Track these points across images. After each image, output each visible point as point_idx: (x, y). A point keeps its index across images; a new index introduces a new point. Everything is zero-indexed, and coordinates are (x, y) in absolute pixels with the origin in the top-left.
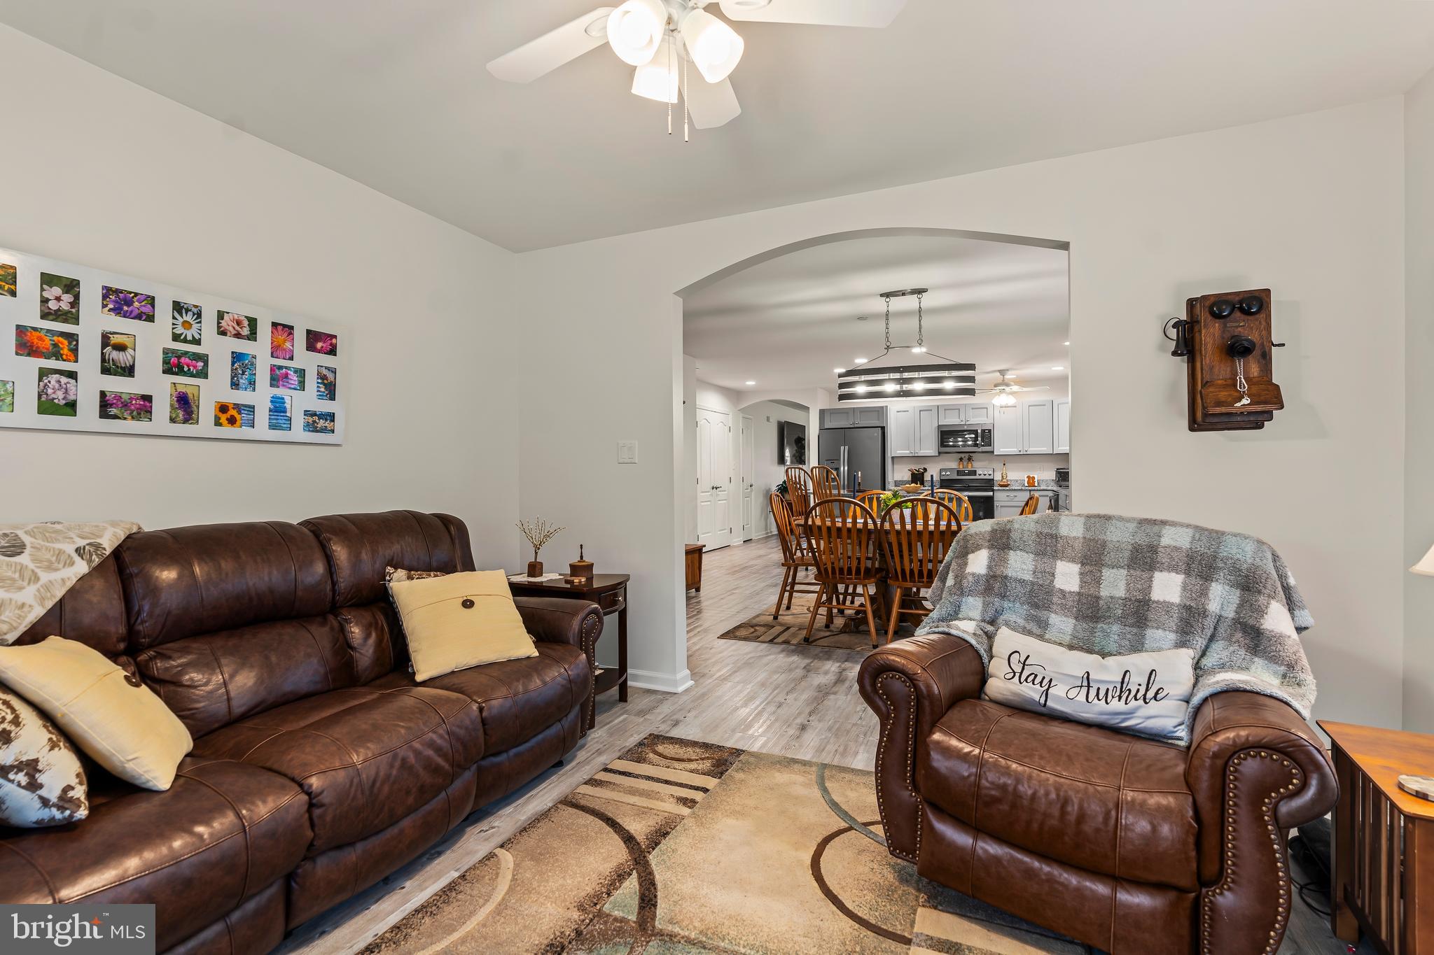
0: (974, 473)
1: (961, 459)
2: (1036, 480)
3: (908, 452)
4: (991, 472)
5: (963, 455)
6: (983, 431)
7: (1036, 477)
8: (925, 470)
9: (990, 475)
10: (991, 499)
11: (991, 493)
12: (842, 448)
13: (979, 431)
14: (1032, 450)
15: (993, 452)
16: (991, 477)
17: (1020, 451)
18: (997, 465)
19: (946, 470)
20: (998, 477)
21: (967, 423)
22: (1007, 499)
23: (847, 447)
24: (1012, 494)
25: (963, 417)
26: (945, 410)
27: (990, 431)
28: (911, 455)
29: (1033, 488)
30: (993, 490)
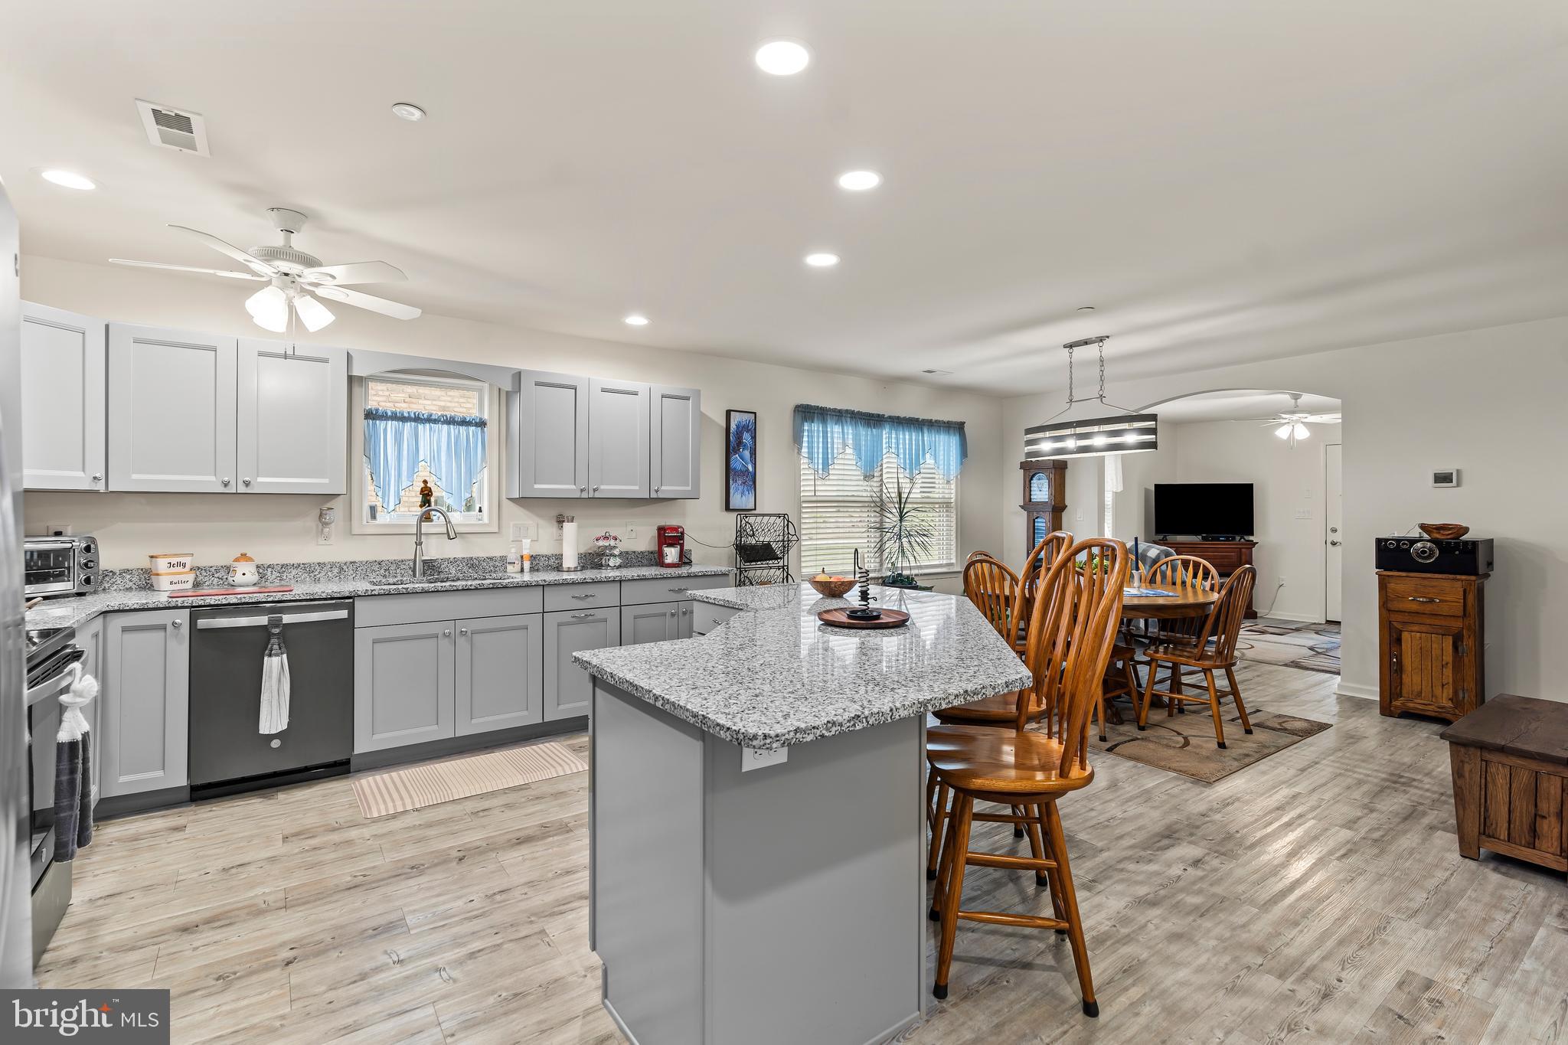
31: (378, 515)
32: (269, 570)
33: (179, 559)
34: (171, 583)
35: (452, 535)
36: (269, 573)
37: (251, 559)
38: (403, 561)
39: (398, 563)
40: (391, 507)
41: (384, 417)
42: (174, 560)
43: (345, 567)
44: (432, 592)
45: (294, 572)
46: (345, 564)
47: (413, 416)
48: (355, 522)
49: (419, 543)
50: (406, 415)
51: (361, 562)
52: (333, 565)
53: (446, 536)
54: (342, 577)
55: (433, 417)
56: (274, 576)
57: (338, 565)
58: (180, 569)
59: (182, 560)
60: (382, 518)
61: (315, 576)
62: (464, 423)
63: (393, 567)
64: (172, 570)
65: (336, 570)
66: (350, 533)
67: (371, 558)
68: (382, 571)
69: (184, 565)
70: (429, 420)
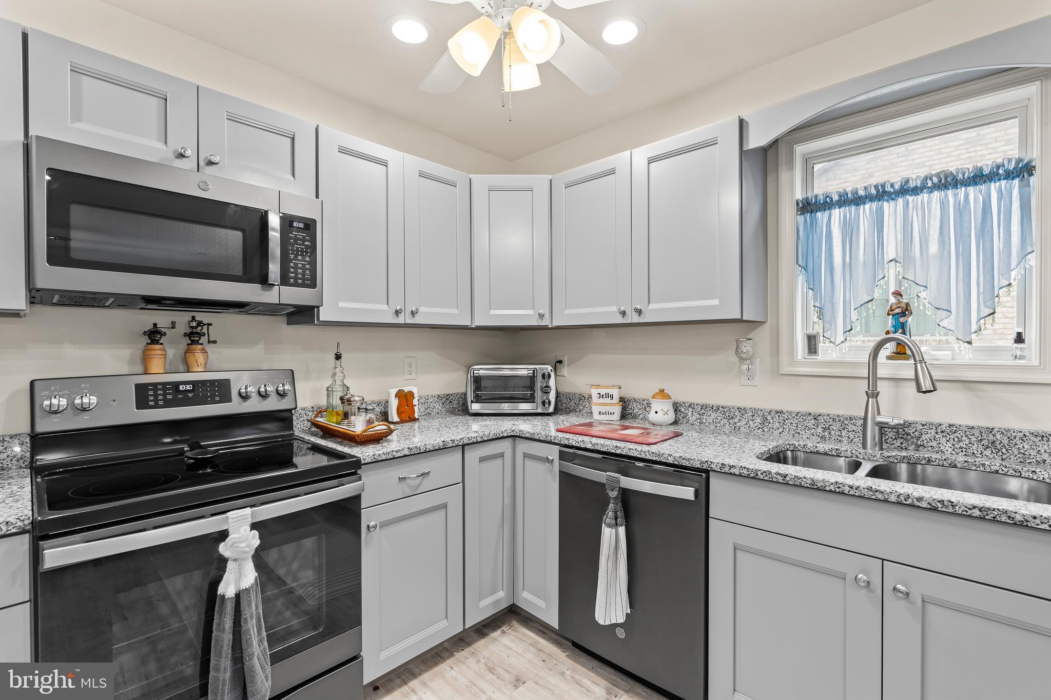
0: (218, 389)
1: (154, 335)
2: (416, 401)
4: (289, 385)
5: (162, 318)
6: (288, 222)
7: (415, 390)
9: (284, 395)
13: (274, 221)
22: (400, 490)
27: (309, 226)
31: (821, 346)
32: (690, 410)
33: (607, 391)
34: (600, 413)
35: (926, 385)
36: (690, 414)
37: (669, 398)
38: (851, 419)
39: (844, 422)
40: (840, 338)
41: (827, 205)
42: (603, 392)
43: (769, 417)
44: (830, 491)
45: (713, 415)
46: (770, 413)
47: (873, 191)
48: (784, 358)
49: (873, 394)
50: (861, 193)
51: (790, 413)
52: (755, 412)
53: (914, 384)
54: (766, 429)
55: (912, 185)
56: (694, 418)
57: (761, 414)
58: (608, 400)
59: (610, 391)
60: (827, 352)
61: (735, 423)
62: (978, 178)
63: (836, 426)
64: (602, 400)
65: (759, 420)
66: (776, 373)
67: (804, 409)
68: (820, 430)
69: (612, 397)
70: (905, 190)
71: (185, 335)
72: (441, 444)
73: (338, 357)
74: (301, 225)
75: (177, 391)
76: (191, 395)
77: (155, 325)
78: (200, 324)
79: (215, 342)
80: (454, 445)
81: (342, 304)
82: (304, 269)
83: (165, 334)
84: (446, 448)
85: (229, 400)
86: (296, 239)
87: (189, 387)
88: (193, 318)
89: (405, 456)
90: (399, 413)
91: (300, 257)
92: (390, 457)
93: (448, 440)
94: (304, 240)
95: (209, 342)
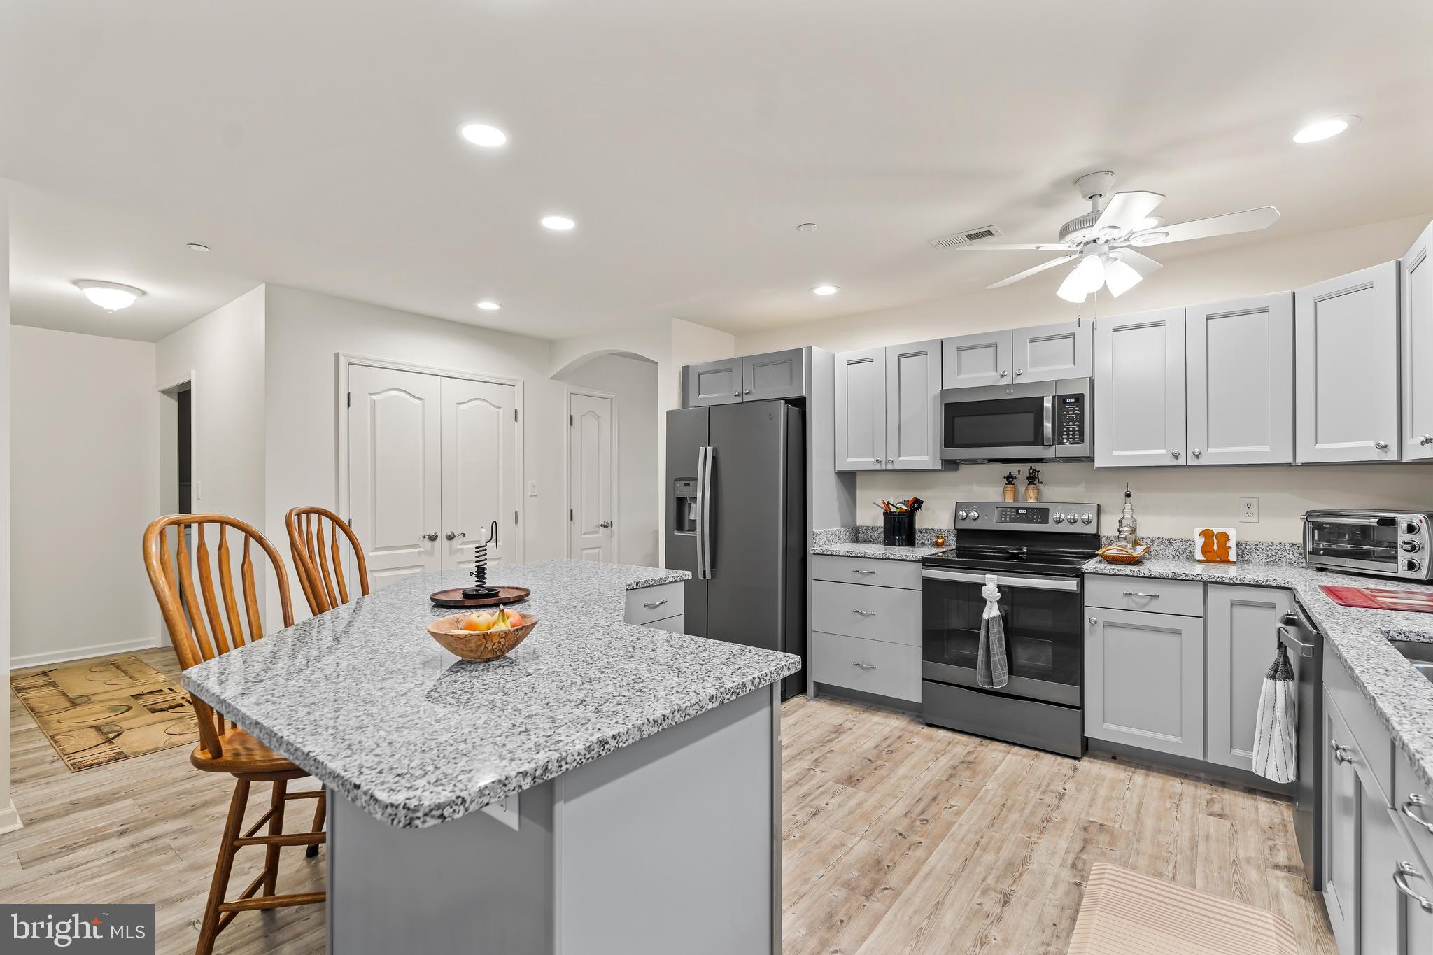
0: (1041, 514)
1: (1010, 479)
2: (1232, 543)
3: (872, 459)
4: (1092, 516)
5: (1014, 468)
6: (1060, 400)
7: (1231, 532)
8: (916, 504)
9: (1087, 523)
10: (1074, 601)
11: (1070, 585)
12: (702, 450)
13: (1048, 404)
14: (1216, 454)
15: (1091, 459)
16: (1091, 529)
17: (1176, 456)
18: (1110, 497)
19: (968, 505)
20: (1109, 528)
21: (1018, 381)
22: (1125, 602)
23: (710, 450)
24: (1143, 589)
25: (1005, 366)
26: (959, 350)
27: (1079, 399)
28: (878, 467)
29: (1217, 572)
30: (1080, 575)
71: (1027, 478)
72: (1171, 574)
73: (1128, 495)
74: (1073, 400)
75: (1017, 513)
76: (1024, 516)
77: (1010, 473)
78: (1034, 470)
79: (1042, 483)
80: (1187, 578)
81: (1115, 453)
82: (1074, 431)
83: (1016, 478)
84: (1176, 579)
85: (1046, 522)
86: (1068, 411)
87: (1024, 511)
88: (1031, 467)
89: (1127, 576)
90: (1204, 552)
91: (1071, 423)
92: (1111, 572)
93: (1180, 572)
94: (1074, 410)
95: (1039, 482)
